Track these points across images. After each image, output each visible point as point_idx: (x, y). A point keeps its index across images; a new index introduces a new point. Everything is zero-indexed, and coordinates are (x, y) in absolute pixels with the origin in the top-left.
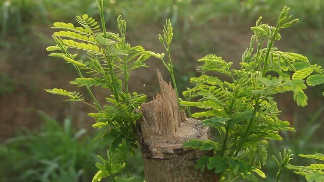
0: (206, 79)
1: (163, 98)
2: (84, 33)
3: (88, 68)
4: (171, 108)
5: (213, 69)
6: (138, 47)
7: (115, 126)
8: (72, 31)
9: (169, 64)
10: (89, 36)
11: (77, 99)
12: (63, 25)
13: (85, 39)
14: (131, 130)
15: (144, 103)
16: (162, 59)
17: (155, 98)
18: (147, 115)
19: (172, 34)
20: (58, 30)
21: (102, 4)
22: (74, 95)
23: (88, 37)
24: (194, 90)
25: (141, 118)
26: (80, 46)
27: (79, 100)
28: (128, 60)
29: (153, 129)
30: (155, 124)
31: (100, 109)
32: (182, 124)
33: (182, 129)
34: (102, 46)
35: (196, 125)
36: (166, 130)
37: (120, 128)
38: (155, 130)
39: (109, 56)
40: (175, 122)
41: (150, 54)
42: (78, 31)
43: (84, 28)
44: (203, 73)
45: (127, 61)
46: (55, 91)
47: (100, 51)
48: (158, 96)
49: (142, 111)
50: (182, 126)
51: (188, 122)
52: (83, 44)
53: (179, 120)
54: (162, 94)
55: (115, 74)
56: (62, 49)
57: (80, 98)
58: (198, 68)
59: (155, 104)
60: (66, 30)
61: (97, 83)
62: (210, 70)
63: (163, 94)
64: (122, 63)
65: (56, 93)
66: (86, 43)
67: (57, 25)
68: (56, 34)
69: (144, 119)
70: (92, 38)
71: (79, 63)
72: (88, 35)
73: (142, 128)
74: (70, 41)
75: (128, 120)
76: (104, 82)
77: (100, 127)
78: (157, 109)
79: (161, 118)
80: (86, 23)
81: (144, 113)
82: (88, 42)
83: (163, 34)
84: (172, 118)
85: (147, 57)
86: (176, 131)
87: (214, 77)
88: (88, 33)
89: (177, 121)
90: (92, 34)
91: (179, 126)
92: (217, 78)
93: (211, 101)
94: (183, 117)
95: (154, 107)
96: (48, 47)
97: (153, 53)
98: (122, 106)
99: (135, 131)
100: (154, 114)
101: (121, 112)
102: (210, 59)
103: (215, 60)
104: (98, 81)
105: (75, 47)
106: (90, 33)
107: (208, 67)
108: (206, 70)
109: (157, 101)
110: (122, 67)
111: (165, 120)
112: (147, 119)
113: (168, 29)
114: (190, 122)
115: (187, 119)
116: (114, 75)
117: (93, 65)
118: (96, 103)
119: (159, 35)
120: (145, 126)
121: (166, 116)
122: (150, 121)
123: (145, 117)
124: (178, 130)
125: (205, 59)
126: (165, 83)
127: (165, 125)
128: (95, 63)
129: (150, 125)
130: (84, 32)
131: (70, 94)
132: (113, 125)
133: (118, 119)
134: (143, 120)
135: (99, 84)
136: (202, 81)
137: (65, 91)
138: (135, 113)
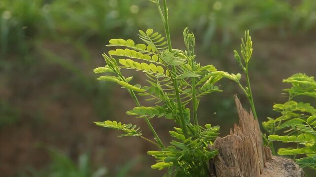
0: (294, 107)
1: (242, 131)
2: (146, 51)
3: (147, 94)
4: (254, 145)
5: (303, 94)
6: (209, 67)
7: (181, 168)
8: (131, 49)
9: (247, 88)
10: (153, 54)
11: (134, 133)
12: (122, 42)
13: (147, 58)
14: (203, 172)
15: (219, 138)
16: (238, 82)
17: (233, 131)
18: (223, 153)
19: (252, 49)
20: (114, 48)
21: (167, 14)
22: (130, 129)
23: (151, 55)
24: (279, 119)
25: (216, 157)
26: (139, 67)
27: (137, 135)
28: (196, 83)
29: (232, 171)
30: (234, 164)
31: (162, 146)
32: (267, 164)
33: (268, 170)
34: (168, 67)
35: (286, 165)
36: (249, 172)
37: (189, 170)
38: (235, 172)
39: (175, 79)
40: (260, 161)
41: (223, 75)
42: (139, 49)
43: (147, 45)
44: (290, 99)
45: (195, 85)
46: (107, 124)
47: (165, 73)
48: (236, 128)
49: (216, 148)
50: (268, 167)
51: (275, 162)
52: (144, 65)
53: (263, 159)
54: (241, 126)
55: (182, 101)
56: (115, 71)
57: (138, 132)
58: (284, 92)
59: (233, 139)
60: (123, 48)
61: (160, 113)
62: (299, 94)
63: (243, 126)
64: (189, 87)
65: (108, 126)
66: (149, 63)
67: (114, 42)
68: (111, 53)
69: (220, 158)
70: (155, 57)
71: (137, 88)
72: (151, 53)
73: (217, 169)
74: (128, 60)
75: (200, 160)
76: (169, 111)
77: (161, 168)
78: (236, 145)
79: (241, 156)
80: (150, 39)
81: (220, 150)
82: (151, 61)
83: (241, 50)
84: (256, 156)
85: (218, 78)
86: (261, 174)
87: (304, 103)
88: (151, 51)
89: (261, 160)
90: (156, 52)
91: (265, 166)
92: (309, 104)
93: (308, 135)
94: (267, 154)
95: (232, 142)
96: (97, 69)
97: (226, 74)
98: (192, 142)
99: (208, 173)
100: (234, 152)
101: (191, 150)
102: (298, 79)
103: (305, 82)
104: (161, 111)
105: (134, 68)
106: (154, 51)
107: (297, 91)
108: (293, 94)
109: (236, 135)
110: (190, 92)
111: (248, 160)
112: (223, 158)
113: (247, 43)
114: (277, 161)
115: (274, 158)
116: (182, 103)
117: (154, 90)
118: (157, 138)
119: (235, 51)
120: (221, 166)
121: (250, 155)
122: (227, 161)
123: (222, 155)
124: (263, 172)
125: (291, 79)
126: (245, 112)
127: (248, 166)
128: (157, 88)
129: (228, 166)
130: (146, 49)
131: (125, 128)
132: (179, 165)
133: (187, 159)
134: (219, 160)
135: (163, 114)
136: (289, 109)
137: (120, 123)
138: (208, 150)
